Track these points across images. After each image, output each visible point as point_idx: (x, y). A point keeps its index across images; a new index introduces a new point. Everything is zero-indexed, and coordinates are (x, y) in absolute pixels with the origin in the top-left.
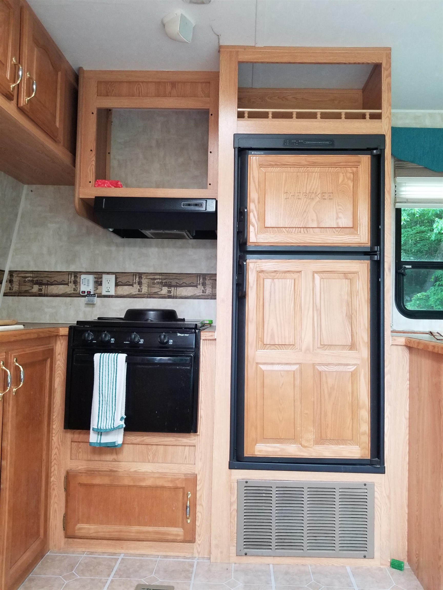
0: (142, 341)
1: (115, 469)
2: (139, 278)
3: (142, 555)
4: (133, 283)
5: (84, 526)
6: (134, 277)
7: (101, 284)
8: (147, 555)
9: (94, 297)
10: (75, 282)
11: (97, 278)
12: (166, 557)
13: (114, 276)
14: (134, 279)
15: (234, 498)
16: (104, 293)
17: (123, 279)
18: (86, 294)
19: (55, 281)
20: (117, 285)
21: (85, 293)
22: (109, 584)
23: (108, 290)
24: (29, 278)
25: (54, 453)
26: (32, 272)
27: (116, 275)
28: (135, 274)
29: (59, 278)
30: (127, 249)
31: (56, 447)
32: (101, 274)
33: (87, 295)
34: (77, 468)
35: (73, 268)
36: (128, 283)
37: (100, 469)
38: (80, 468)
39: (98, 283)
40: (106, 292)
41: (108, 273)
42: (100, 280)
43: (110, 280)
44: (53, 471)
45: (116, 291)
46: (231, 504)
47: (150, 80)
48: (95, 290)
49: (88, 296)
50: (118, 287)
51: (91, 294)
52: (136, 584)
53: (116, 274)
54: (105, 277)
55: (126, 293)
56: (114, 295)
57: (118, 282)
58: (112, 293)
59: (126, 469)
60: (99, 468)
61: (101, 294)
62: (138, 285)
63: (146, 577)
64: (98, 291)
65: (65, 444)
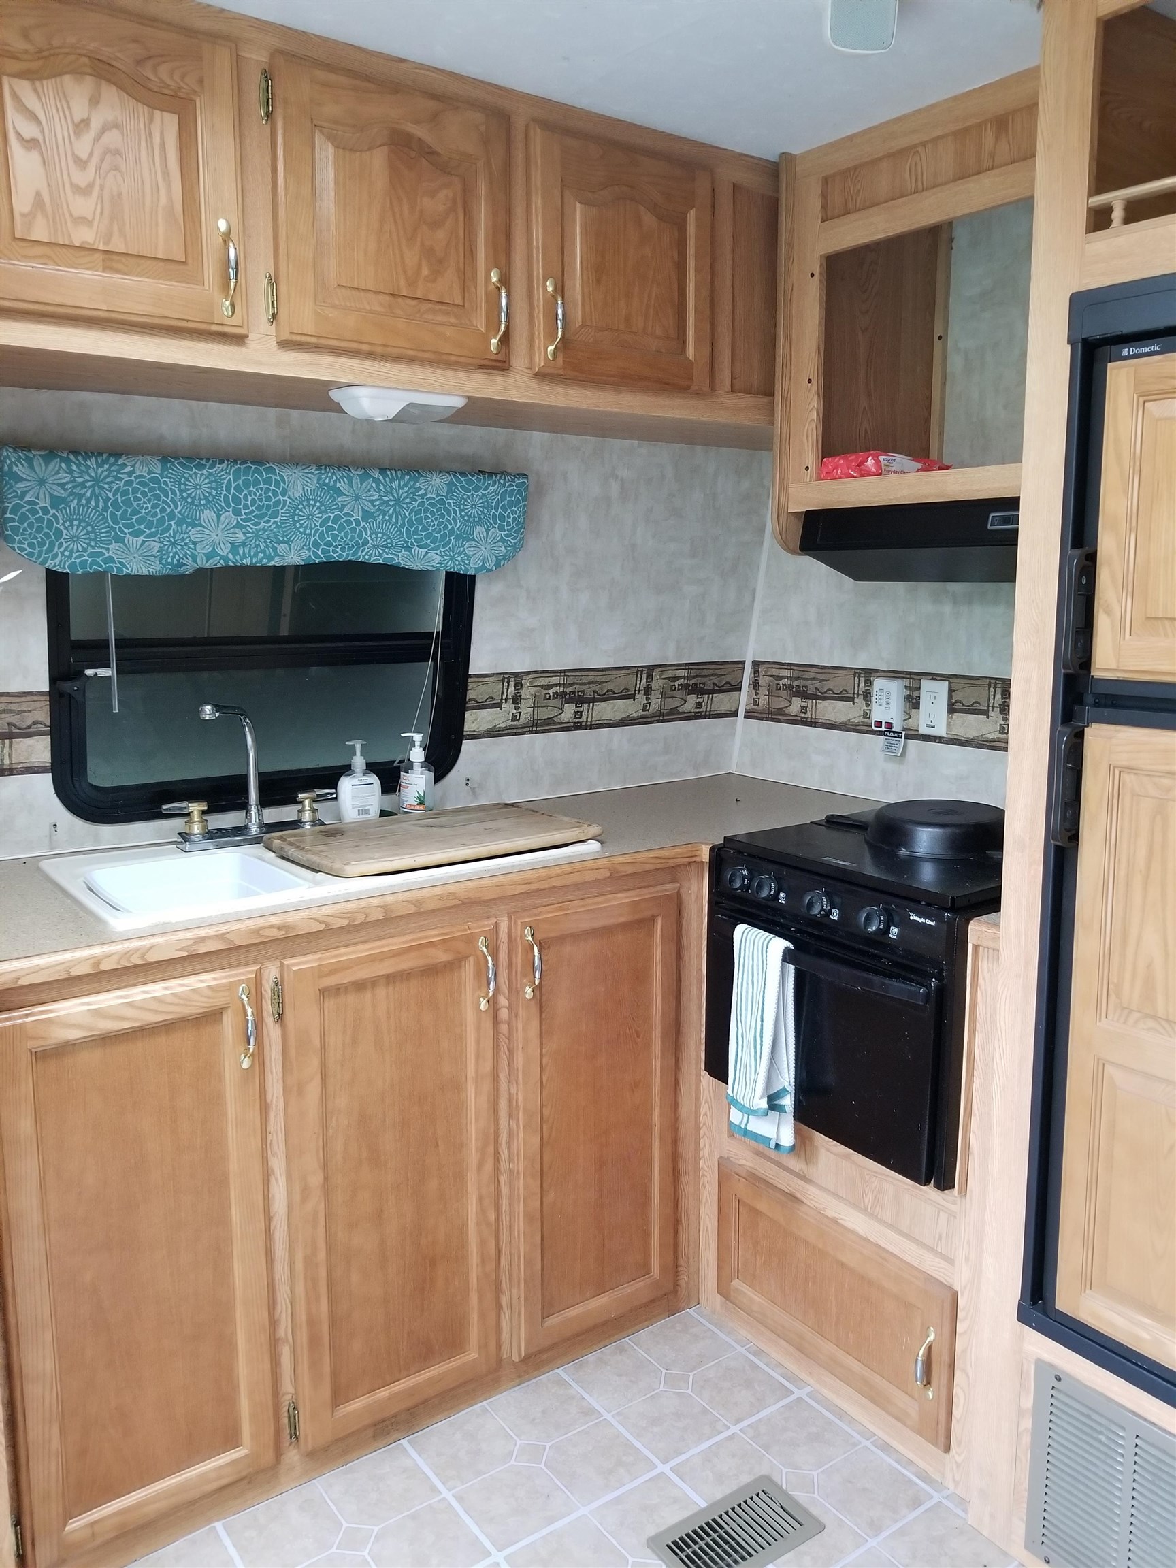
0: (835, 915)
1: (798, 1195)
2: (1002, 695)
3: (841, 1414)
4: (988, 706)
5: (744, 1290)
6: (992, 689)
7: (917, 706)
8: (852, 1421)
9: (899, 737)
10: (867, 696)
11: (910, 687)
12: (886, 1447)
13: (945, 685)
14: (992, 697)
15: (1028, 1402)
16: (923, 730)
17: (966, 696)
18: (883, 729)
19: (829, 690)
20: (952, 710)
21: (881, 727)
22: (720, 1439)
23: (932, 722)
24: (785, 681)
25: (704, 1111)
26: (790, 666)
27: (950, 683)
28: (994, 681)
29: (836, 684)
30: (978, 610)
31: (706, 1102)
32: (919, 677)
33: (885, 731)
34: (737, 1159)
35: (862, 662)
36: (976, 707)
37: (771, 1181)
38: (742, 1162)
39: (913, 702)
40: (928, 726)
41: (934, 676)
42: (915, 694)
43: (935, 694)
44: (703, 1149)
45: (949, 725)
46: (1020, 1413)
47: (936, 133)
48: (904, 720)
49: (887, 736)
50: (955, 716)
51: (893, 730)
52: (764, 1470)
53: (951, 680)
54: (926, 684)
55: (971, 734)
56: (945, 736)
57: (954, 701)
58: (941, 731)
59: (819, 1206)
60: (772, 1179)
61: (917, 730)
62: (1001, 713)
63: (800, 1468)
64: (911, 723)
65: (719, 1099)
